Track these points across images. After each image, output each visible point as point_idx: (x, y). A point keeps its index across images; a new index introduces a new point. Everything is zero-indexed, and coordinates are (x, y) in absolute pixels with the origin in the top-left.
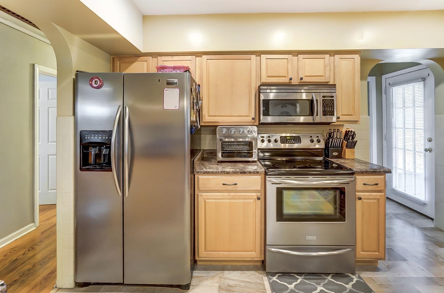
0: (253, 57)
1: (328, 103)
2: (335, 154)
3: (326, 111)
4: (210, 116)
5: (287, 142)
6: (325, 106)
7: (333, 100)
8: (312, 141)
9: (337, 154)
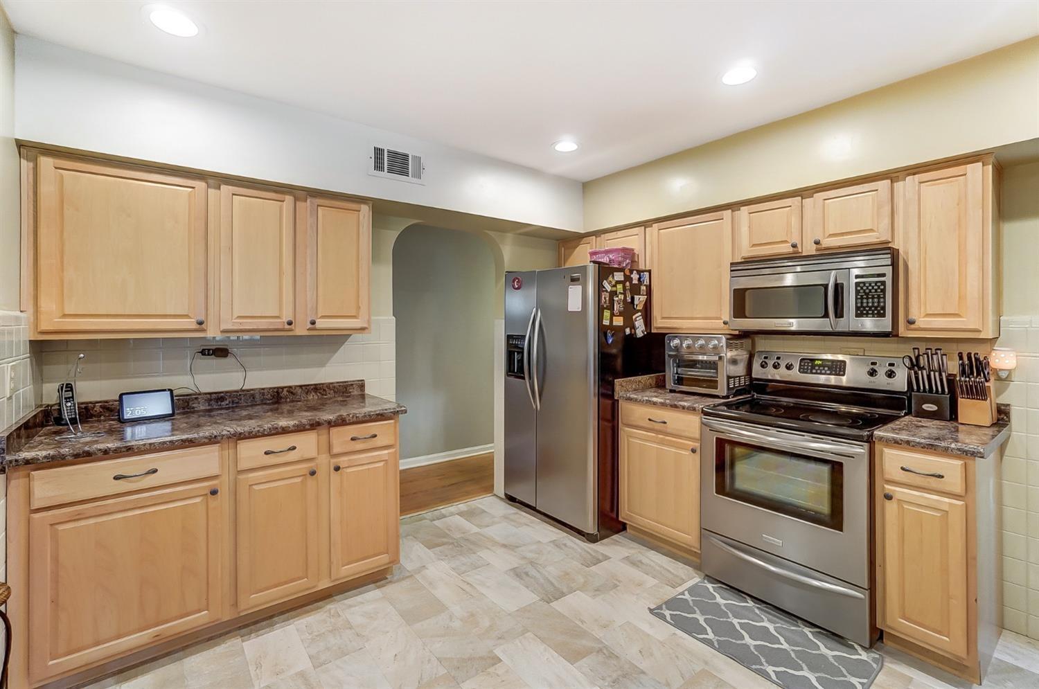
0: (727, 214)
1: (870, 290)
2: (928, 407)
3: (864, 308)
4: (663, 318)
5: (814, 371)
6: (862, 296)
7: (883, 283)
8: (873, 373)
9: (934, 408)
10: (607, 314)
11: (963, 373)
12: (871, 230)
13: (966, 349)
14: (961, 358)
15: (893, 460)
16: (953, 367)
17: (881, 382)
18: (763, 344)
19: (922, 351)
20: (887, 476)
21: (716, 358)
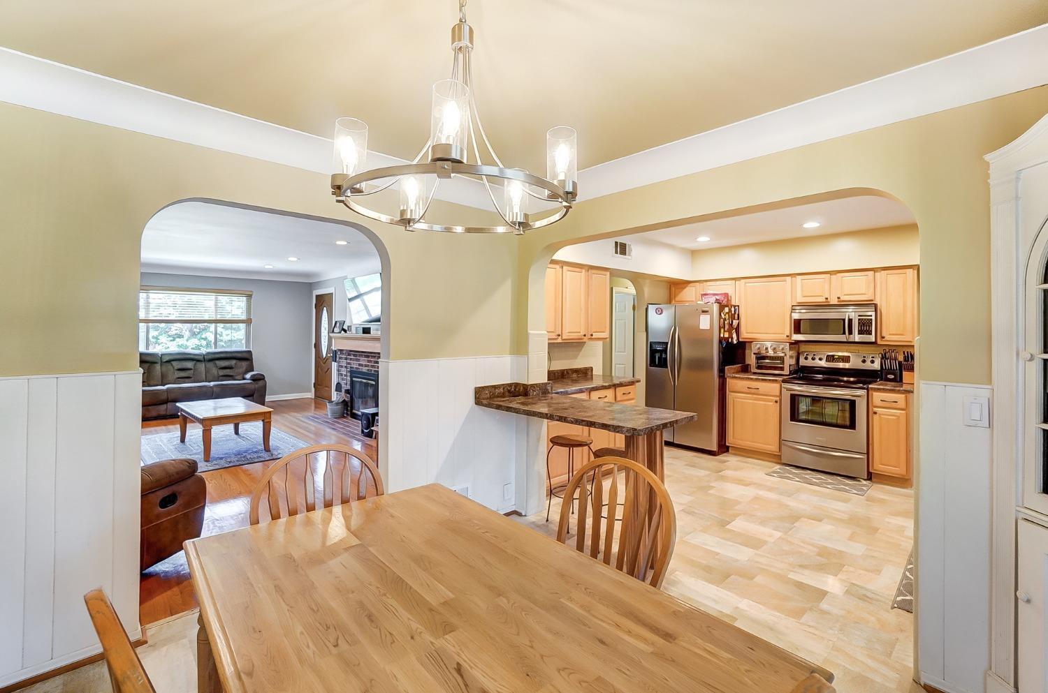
0: (788, 279)
1: (865, 322)
2: (889, 377)
3: (862, 330)
4: (746, 333)
5: (833, 361)
6: (861, 325)
7: (871, 319)
8: (864, 361)
9: (893, 377)
10: (722, 330)
11: (905, 360)
12: (864, 294)
13: (906, 350)
14: (904, 354)
15: (877, 397)
16: (901, 358)
17: (868, 366)
18: (803, 348)
19: (887, 351)
20: (874, 404)
21: (783, 355)
